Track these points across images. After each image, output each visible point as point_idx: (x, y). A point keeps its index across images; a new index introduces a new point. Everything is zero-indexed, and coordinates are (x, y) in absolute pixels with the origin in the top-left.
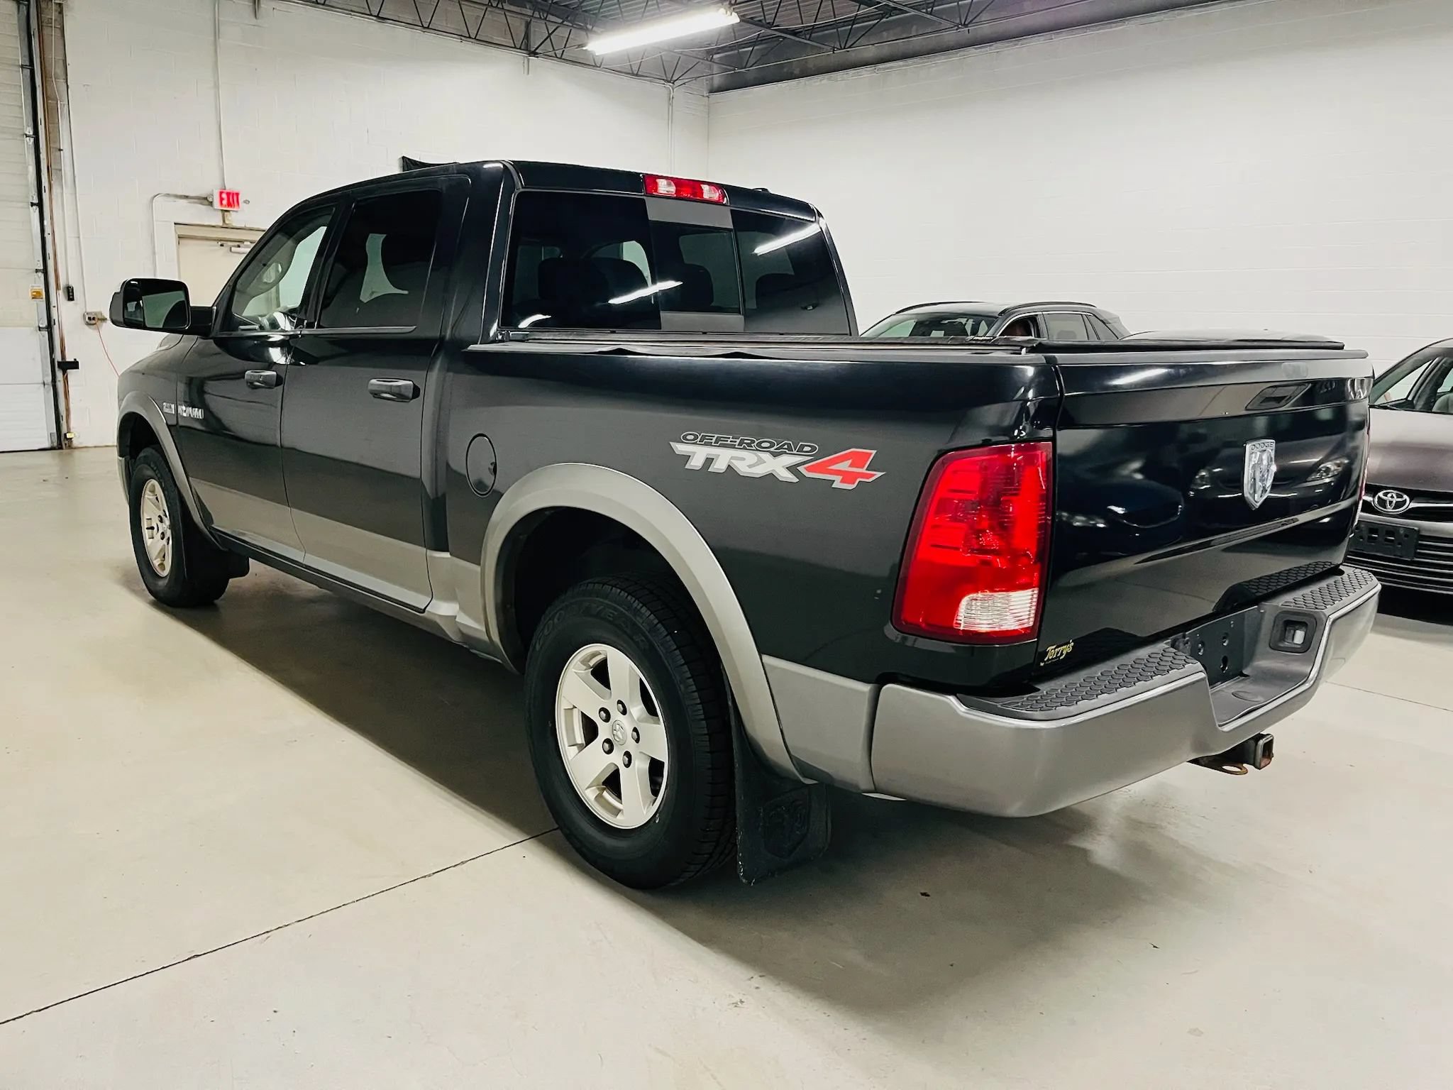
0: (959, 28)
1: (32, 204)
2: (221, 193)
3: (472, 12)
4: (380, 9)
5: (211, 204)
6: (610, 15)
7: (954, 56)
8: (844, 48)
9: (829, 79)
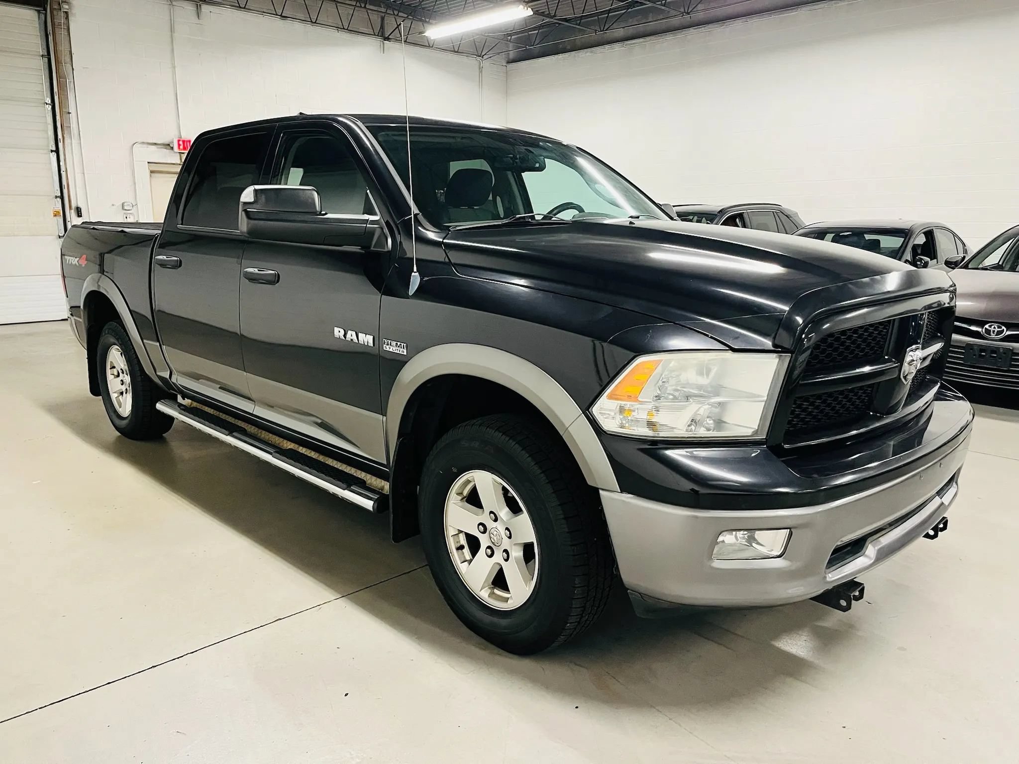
0: (683, 15)
1: (52, 151)
2: (179, 141)
3: (345, 11)
4: (283, 11)
5: (172, 148)
6: (439, 11)
7: (679, 34)
8: (603, 31)
9: (591, 52)
